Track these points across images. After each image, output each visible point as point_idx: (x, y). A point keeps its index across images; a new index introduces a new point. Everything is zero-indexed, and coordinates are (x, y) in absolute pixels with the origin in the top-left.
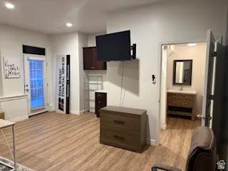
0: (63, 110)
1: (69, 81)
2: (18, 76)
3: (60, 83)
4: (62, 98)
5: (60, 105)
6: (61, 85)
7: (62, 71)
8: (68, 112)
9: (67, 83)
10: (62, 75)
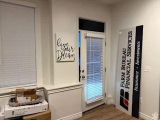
0: (127, 108)
1: (140, 66)
2: (72, 59)
3: (123, 68)
4: (126, 90)
5: (121, 99)
6: (125, 71)
7: (126, 53)
8: (136, 113)
9: (135, 70)
10: (128, 58)
